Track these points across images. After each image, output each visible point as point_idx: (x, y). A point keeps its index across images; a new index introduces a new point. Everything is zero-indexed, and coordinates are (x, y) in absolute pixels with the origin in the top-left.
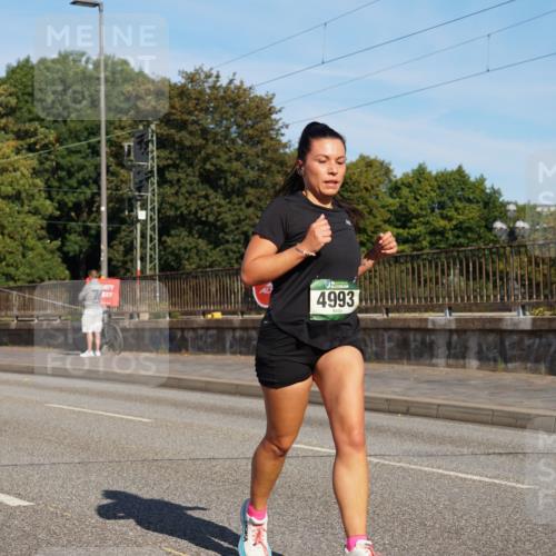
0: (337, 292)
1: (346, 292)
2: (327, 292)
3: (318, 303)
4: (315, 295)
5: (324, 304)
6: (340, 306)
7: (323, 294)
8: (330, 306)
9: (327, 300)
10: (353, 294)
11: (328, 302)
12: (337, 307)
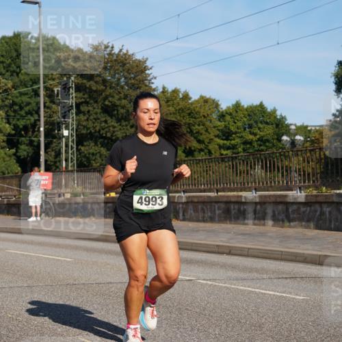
0: (151, 197)
1: (157, 197)
2: (144, 197)
3: (138, 202)
4: (136, 198)
5: (141, 203)
6: (152, 204)
7: (141, 198)
8: (146, 204)
9: (143, 201)
10: (162, 198)
11: (144, 202)
12: (150, 205)
